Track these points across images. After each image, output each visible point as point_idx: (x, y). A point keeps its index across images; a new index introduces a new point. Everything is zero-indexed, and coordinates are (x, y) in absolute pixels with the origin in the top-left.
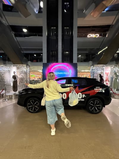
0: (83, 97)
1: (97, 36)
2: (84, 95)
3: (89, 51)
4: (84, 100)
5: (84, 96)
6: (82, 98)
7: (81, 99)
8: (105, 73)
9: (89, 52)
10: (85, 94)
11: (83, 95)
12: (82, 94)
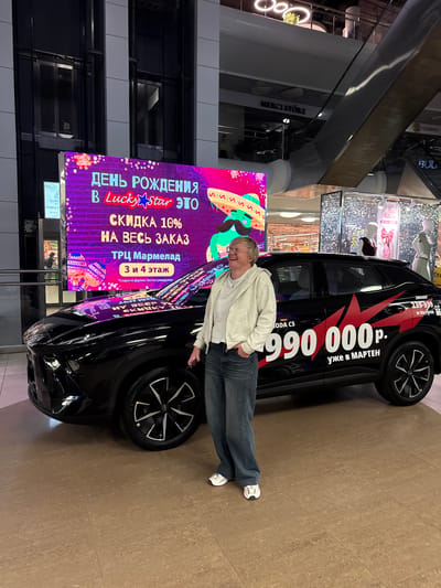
0: (377, 341)
1: (302, 15)
2: (381, 331)
3: (266, 100)
4: (378, 353)
5: (380, 335)
6: (374, 346)
7: (370, 348)
8: (379, 234)
9: (263, 104)
10: (383, 328)
11: (377, 332)
12: (374, 330)
